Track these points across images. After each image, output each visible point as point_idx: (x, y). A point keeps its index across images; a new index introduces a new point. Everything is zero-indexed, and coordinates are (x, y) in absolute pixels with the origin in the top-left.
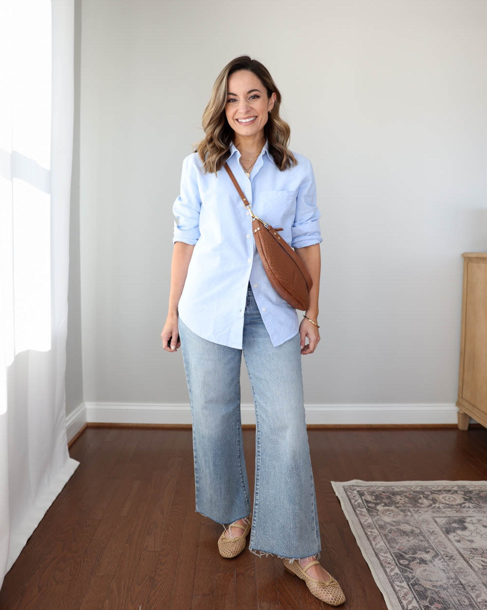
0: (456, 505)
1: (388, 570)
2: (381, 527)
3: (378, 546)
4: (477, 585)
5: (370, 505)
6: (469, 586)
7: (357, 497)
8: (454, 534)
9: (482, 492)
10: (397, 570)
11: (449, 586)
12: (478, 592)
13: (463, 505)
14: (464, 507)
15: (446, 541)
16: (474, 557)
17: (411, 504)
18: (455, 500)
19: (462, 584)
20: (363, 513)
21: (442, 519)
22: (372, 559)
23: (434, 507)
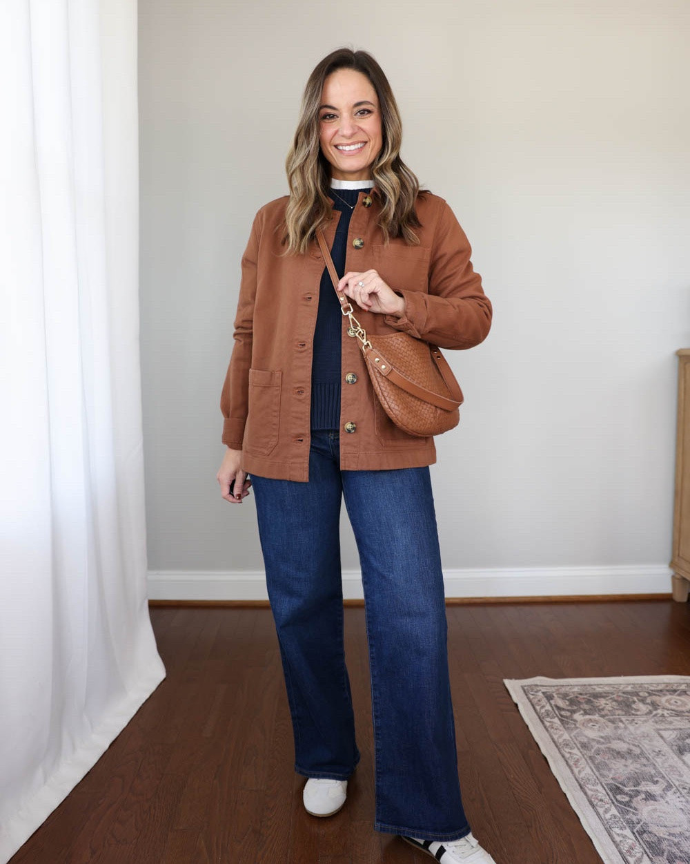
0: (687, 712)
1: (601, 811)
2: (584, 746)
3: (582, 775)
5: (563, 713)
7: (544, 701)
10: (614, 811)
15: (680, 764)
17: (623, 710)
18: (685, 704)
20: (555, 726)
21: (671, 732)
23: (655, 715)
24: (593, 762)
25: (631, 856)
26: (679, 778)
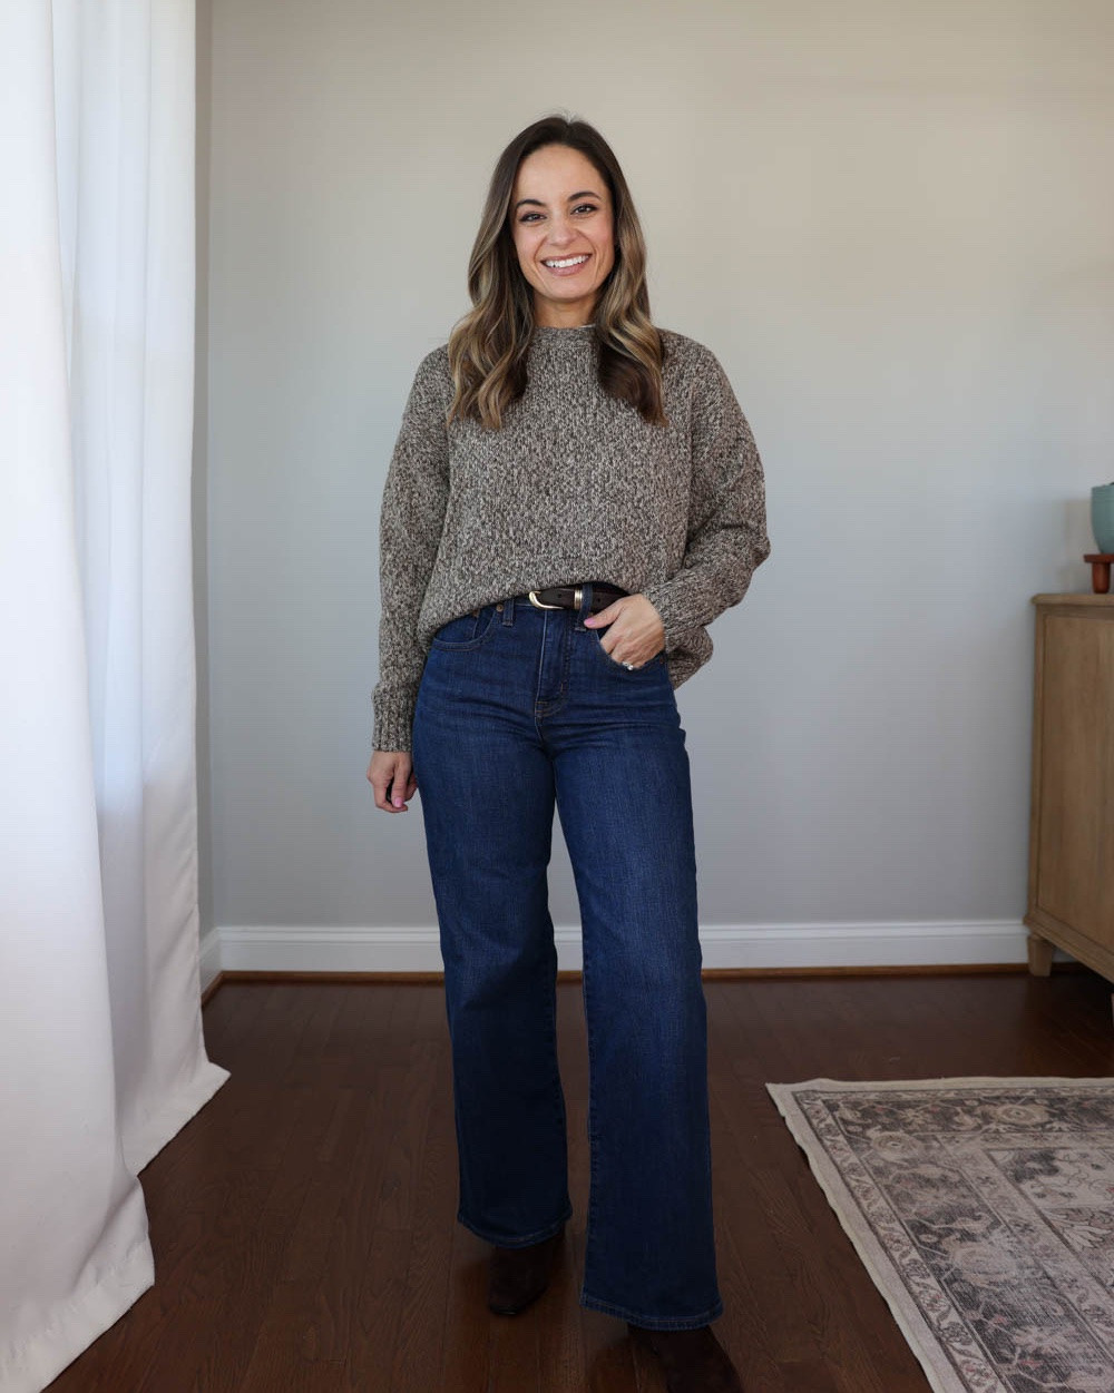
0: (1033, 1126)
1: (896, 1255)
2: (879, 1172)
3: (873, 1209)
4: (1080, 1279)
5: (851, 1128)
6: (1065, 1280)
7: (825, 1112)
8: (1033, 1182)
9: (1088, 1099)
10: (914, 1254)
11: (1023, 1281)
12: (1081, 1291)
13: (1048, 1126)
14: (1051, 1130)
15: (1015, 1194)
16: (1072, 1226)
17: (939, 1125)
18: (1030, 1116)
19: (1049, 1278)
20: (838, 1145)
21: (1006, 1153)
22: (862, 1235)
23: (986, 1131)
24: (890, 1192)
25: (933, 1310)
26: (1013, 1212)
